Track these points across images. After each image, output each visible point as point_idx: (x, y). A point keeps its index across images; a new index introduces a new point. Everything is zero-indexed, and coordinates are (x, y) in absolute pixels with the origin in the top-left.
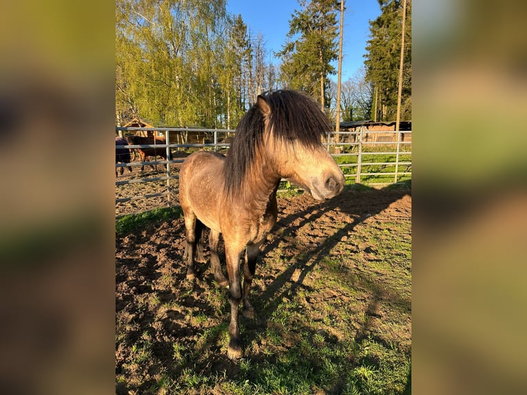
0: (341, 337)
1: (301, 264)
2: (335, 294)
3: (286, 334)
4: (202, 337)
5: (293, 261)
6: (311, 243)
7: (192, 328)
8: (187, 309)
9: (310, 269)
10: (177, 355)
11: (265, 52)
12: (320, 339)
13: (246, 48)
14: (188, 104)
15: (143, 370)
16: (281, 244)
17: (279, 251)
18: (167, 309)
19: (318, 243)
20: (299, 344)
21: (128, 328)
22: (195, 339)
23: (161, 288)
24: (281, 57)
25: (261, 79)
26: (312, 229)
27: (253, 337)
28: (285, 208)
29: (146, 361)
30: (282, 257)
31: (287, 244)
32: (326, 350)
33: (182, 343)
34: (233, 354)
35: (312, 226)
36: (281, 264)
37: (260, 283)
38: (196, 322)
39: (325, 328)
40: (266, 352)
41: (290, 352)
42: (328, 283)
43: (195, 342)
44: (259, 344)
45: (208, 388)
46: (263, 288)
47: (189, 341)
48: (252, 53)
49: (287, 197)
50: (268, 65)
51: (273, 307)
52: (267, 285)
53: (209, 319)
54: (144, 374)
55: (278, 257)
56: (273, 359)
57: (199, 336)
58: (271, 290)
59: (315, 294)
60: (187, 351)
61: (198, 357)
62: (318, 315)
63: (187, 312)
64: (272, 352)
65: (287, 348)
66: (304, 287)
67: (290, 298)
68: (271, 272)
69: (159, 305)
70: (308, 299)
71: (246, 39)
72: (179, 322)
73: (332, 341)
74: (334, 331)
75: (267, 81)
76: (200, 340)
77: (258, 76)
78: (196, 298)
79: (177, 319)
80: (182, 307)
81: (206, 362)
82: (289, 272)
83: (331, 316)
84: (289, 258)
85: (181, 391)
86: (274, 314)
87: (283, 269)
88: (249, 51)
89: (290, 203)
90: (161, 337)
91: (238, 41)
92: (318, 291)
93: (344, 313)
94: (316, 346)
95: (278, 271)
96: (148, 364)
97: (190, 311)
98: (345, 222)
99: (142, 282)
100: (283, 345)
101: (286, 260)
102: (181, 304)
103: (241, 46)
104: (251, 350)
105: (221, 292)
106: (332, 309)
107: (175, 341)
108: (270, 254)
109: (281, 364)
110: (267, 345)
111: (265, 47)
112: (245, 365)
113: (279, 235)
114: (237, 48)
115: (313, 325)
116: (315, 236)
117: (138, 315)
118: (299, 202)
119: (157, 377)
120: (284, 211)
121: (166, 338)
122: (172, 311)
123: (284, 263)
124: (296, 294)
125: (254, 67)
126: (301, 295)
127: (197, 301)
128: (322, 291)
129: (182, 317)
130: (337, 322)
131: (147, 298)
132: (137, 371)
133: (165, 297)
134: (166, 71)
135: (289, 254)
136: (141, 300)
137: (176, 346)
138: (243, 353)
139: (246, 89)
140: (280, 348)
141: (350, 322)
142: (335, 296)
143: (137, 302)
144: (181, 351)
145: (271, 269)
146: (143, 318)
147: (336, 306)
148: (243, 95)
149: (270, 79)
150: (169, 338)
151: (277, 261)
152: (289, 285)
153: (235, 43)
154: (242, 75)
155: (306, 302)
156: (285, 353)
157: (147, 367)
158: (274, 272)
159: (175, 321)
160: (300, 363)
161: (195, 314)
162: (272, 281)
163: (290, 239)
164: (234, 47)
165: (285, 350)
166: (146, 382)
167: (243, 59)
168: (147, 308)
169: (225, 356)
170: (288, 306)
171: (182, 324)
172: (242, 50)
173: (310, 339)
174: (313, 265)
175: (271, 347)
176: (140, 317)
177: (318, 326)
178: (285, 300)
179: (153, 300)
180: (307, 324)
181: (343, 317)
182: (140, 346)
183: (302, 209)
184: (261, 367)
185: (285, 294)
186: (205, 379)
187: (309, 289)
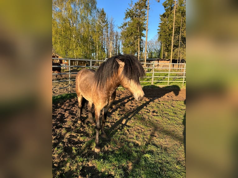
0: (140, 144)
1: (126, 117)
2: (139, 128)
3: (118, 143)
4: (84, 144)
5: (123, 116)
6: (131, 109)
7: (80, 141)
8: (78, 134)
9: (130, 119)
10: (74, 151)
11: (114, 25)
12: (132, 144)
13: (106, 23)
14: (78, 48)
15: (60, 157)
16: (119, 109)
17: (117, 112)
18: (69, 134)
19: (134, 109)
20: (123, 147)
21: (53, 142)
22: (81, 145)
23: (67, 126)
24: (121, 29)
25: (112, 38)
26: (132, 103)
27: (105, 144)
28: (121, 95)
29: (61, 153)
30: (118, 114)
31: (121, 109)
32: (134, 148)
33: (76, 147)
34: (97, 150)
35: (132, 102)
36: (118, 117)
37: (109, 124)
38: (82, 139)
39: (134, 141)
40: (110, 150)
41: (120, 149)
42: (136, 124)
43: (81, 147)
44: (108, 147)
45: (87, 162)
46: (110, 126)
47: (79, 146)
48: (108, 26)
49: (122, 90)
50: (115, 32)
51: (114, 133)
52: (111, 125)
53: (87, 138)
54: (60, 158)
55: (117, 114)
56: (112, 152)
57: (83, 144)
58: (113, 127)
59: (131, 128)
60: (78, 150)
61: (82, 152)
62: (132, 136)
63: (78, 136)
64: (112, 150)
65: (118, 148)
66: (127, 126)
67: (121, 130)
68: (113, 120)
69: (66, 133)
70: (128, 130)
71: (106, 20)
72: (75, 139)
73: (136, 145)
74: (137, 142)
75: (115, 39)
76: (84, 146)
77: (111, 36)
78: (82, 130)
79: (74, 138)
80: (76, 133)
81: (86, 153)
82: (121, 120)
83: (136, 137)
84: (121, 115)
85: (76, 164)
86: (114, 136)
87: (119, 119)
88: (107, 25)
89: (123, 93)
90: (67, 145)
91: (102, 20)
92: (132, 127)
93: (142, 135)
94: (130, 147)
95: (117, 120)
96: (62, 155)
97: (79, 135)
98: (145, 101)
99: (58, 124)
100: (117, 147)
101: (120, 115)
102: (75, 132)
103: (103, 22)
104: (104, 149)
105: (92, 128)
106: (138, 134)
107: (73, 146)
108: (114, 113)
109: (116, 154)
110: (111, 147)
111: (114, 24)
112: (101, 154)
113: (118, 106)
114: (102, 23)
115: (129, 140)
116: (132, 106)
117: (57, 137)
118: (127, 93)
119: (66, 159)
120: (121, 96)
121: (69, 145)
122: (72, 135)
123: (119, 117)
124: (123, 129)
125: (109, 32)
126: (125, 129)
127: (82, 131)
128: (134, 127)
129: (76, 137)
130: (139, 138)
131: (61, 130)
132: (57, 157)
133: (68, 130)
134: (68, 32)
135: (122, 113)
136: (58, 131)
137: (73, 148)
138: (101, 150)
139: (105, 42)
140: (116, 148)
141: (144, 138)
142: (139, 129)
143: (57, 132)
144: (75, 150)
145: (114, 119)
146: (59, 138)
147: (139, 133)
148: (104, 45)
149: (116, 38)
150: (71, 145)
151: (116, 116)
152: (121, 125)
153: (101, 21)
154: (104, 35)
155: (127, 131)
156: (118, 150)
157: (62, 156)
158: (115, 120)
159: (73, 139)
160: (123, 153)
161: (81, 136)
162: (114, 123)
163: (122, 107)
164: (100, 23)
165: (118, 149)
166: (61, 161)
167: (104, 28)
168: (61, 134)
169: (94, 151)
170: (120, 133)
171: (76, 140)
172: (104, 24)
173: (128, 145)
174: (131, 117)
175: (112, 148)
176: (58, 138)
177: (132, 140)
178: (119, 130)
179: (63, 131)
180: (127, 140)
181: (141, 137)
182: (58, 148)
183: (128, 95)
184: (108, 155)
185: (119, 129)
186: (85, 159)
187: (129, 127)
